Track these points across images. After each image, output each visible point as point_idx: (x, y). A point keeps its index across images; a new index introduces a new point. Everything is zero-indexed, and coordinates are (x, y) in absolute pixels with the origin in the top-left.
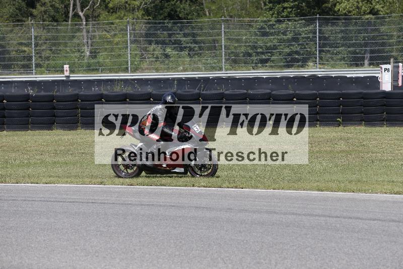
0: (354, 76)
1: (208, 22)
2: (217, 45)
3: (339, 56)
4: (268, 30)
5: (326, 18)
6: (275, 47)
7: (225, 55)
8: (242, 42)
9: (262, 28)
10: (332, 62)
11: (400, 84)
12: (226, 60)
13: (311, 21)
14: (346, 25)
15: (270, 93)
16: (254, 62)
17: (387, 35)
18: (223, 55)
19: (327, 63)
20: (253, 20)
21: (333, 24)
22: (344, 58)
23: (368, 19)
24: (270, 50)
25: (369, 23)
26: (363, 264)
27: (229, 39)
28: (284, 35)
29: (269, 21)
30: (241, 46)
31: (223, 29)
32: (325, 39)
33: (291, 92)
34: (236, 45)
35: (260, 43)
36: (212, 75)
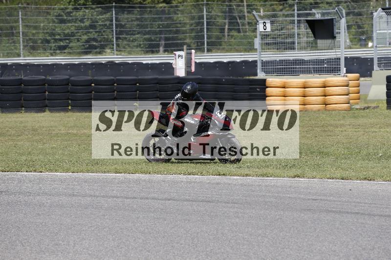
0: (150, 62)
1: (5, 8)
2: (14, 31)
3: (136, 44)
4: (65, 18)
5: (121, 7)
6: (73, 35)
7: (23, 42)
8: (40, 29)
9: (59, 15)
10: (129, 49)
11: (193, 69)
12: (25, 46)
13: (108, 10)
14: (142, 13)
15: (68, 79)
16: (53, 48)
17: (180, 23)
18: (21, 42)
19: (124, 49)
20: (51, 8)
21: (129, 12)
22: (140, 45)
23: (161, 7)
24: (69, 37)
25: (163, 12)
26: (158, 242)
27: (27, 26)
28: (81, 22)
29: (66, 8)
30: (38, 33)
31: (20, 16)
32: (122, 26)
33: (90, 78)
34: (34, 32)
35: (58, 30)
36: (10, 61)
